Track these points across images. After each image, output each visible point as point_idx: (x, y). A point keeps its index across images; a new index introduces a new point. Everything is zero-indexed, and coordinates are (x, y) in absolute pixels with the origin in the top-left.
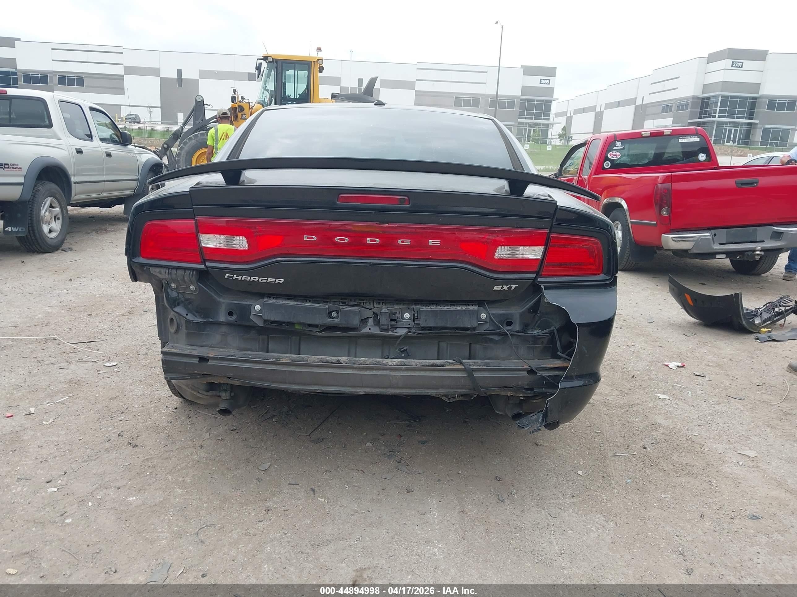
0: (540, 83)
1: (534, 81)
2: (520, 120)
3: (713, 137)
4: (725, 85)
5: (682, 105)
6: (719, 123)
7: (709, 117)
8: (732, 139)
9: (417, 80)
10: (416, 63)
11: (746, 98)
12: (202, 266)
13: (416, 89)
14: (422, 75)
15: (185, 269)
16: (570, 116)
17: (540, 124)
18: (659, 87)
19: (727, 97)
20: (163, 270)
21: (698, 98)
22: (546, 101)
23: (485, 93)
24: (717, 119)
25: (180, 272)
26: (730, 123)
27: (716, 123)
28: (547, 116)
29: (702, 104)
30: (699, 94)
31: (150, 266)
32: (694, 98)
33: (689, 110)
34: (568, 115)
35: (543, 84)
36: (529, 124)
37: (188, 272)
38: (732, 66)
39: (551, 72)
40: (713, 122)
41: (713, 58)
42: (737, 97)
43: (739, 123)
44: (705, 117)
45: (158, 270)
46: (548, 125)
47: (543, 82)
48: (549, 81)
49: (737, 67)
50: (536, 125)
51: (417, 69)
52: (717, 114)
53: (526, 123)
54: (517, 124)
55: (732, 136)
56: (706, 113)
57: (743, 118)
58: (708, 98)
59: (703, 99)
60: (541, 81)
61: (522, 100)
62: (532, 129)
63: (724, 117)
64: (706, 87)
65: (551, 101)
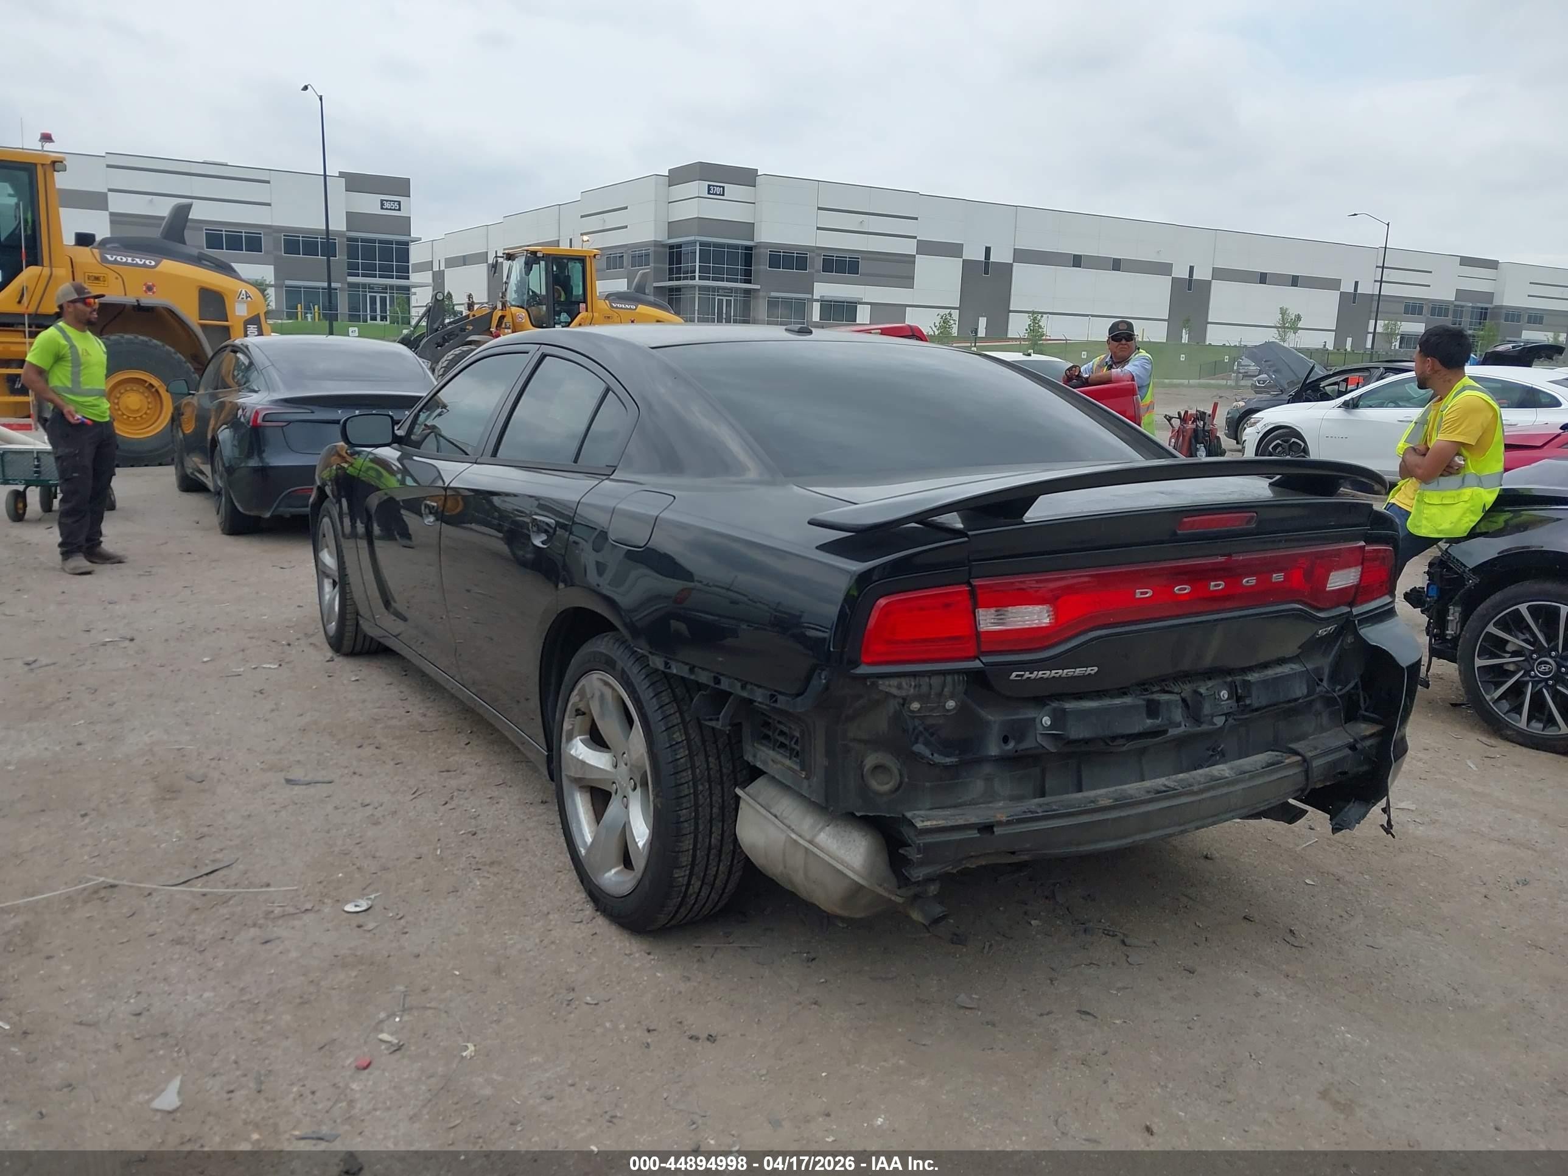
0: (382, 208)
1: (369, 204)
2: (351, 279)
3: (696, 312)
4: (704, 224)
5: (638, 256)
6: (701, 288)
7: (686, 278)
8: (724, 316)
9: (110, 190)
10: (104, 155)
11: (736, 247)
12: (977, 664)
13: (110, 210)
14: (122, 179)
15: (944, 673)
16: (439, 271)
17: (392, 287)
18: (594, 223)
19: (708, 244)
20: (904, 681)
21: (664, 246)
22: (398, 243)
23: (270, 224)
24: (697, 282)
25: (936, 681)
26: (719, 288)
27: (697, 288)
28: (404, 272)
29: (671, 254)
30: (663, 237)
31: (878, 677)
32: (657, 244)
33: (652, 265)
34: (436, 268)
35: (387, 209)
36: (371, 287)
37: (949, 678)
38: (709, 193)
39: (400, 187)
40: (694, 287)
41: (678, 176)
42: (722, 246)
43: (731, 289)
44: (679, 279)
45: (894, 682)
46: (407, 289)
47: (387, 205)
48: (400, 205)
49: (716, 194)
50: (385, 288)
51: (108, 166)
52: (697, 274)
53: (364, 286)
54: (346, 286)
55: (724, 311)
56: (679, 270)
57: (736, 281)
58: (680, 246)
59: (671, 247)
60: (382, 204)
61: (350, 239)
62: (378, 296)
63: (708, 279)
64: (673, 227)
65: (407, 244)
